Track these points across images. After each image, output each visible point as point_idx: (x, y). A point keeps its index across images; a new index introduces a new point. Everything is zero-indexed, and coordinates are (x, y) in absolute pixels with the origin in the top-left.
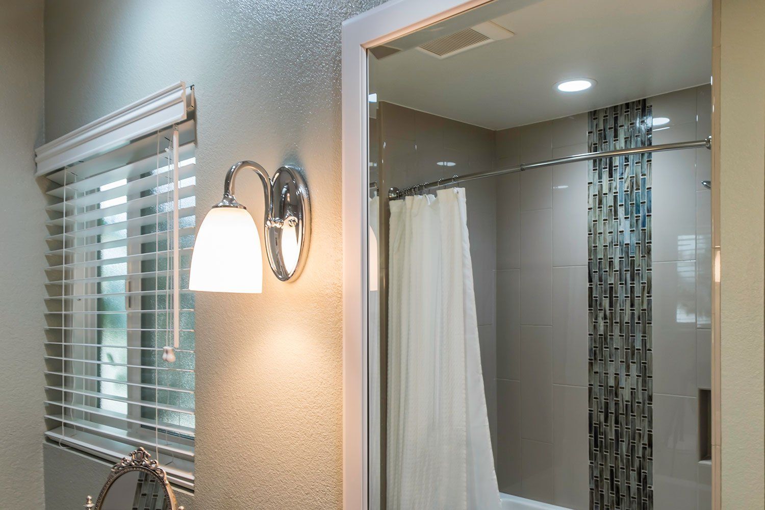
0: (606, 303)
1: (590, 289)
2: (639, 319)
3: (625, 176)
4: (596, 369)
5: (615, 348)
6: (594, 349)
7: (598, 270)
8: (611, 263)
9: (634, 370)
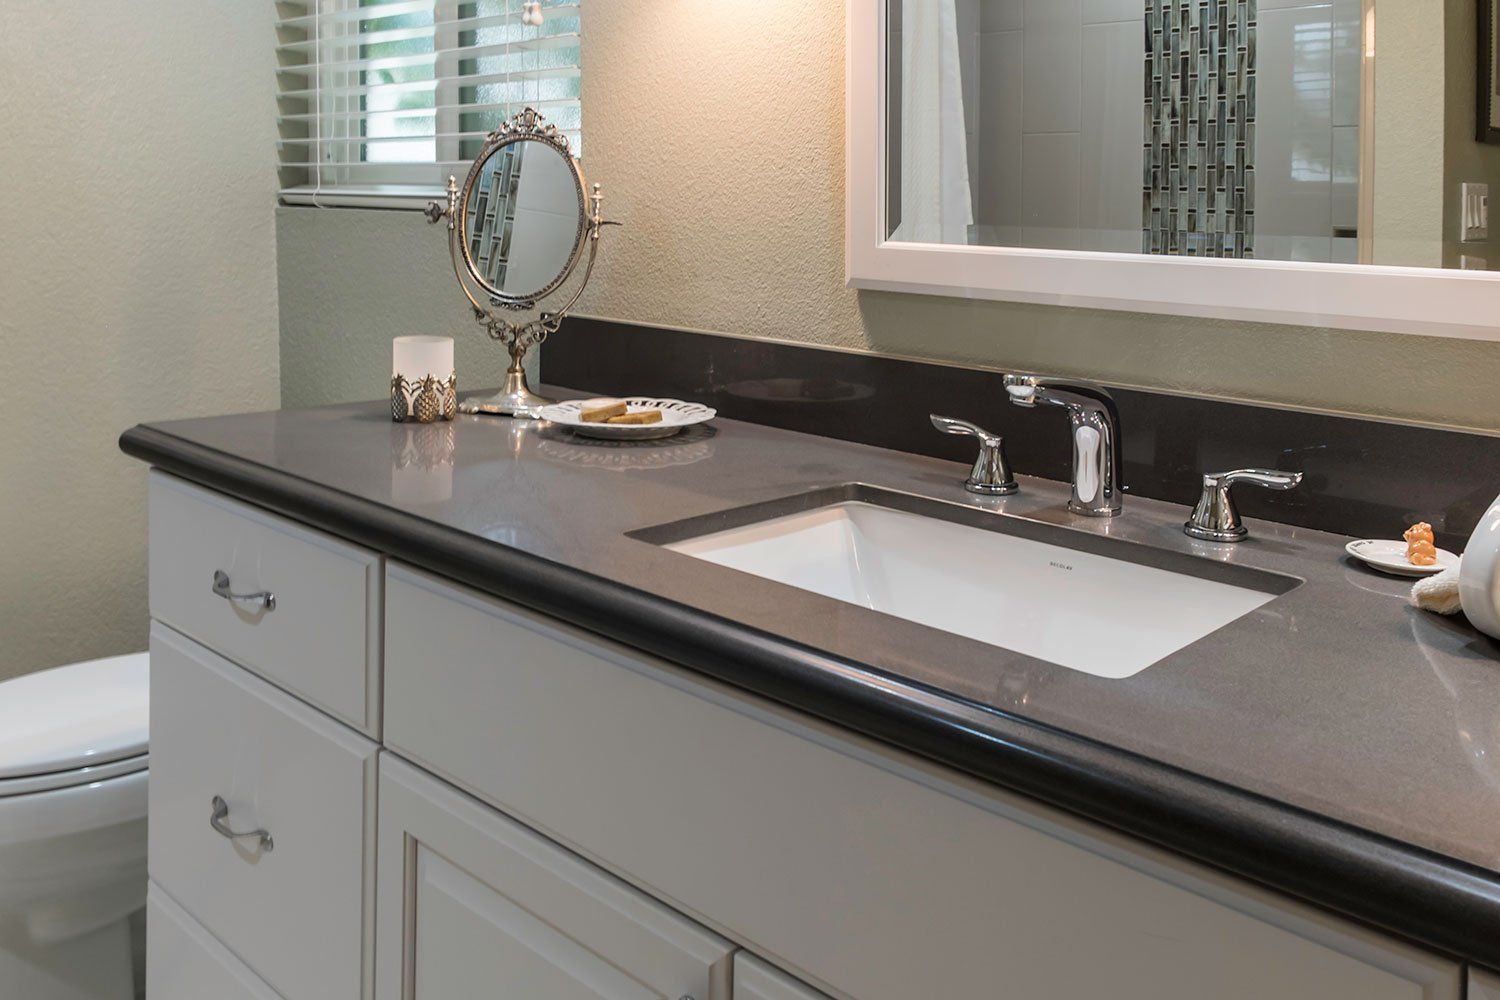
0: (1176, 87)
1: (1149, 64)
2: (1233, 114)
4: (1156, 203)
5: (1191, 167)
6: (1153, 170)
7: (1161, 29)
8: (1185, 15)
9: (1222, 202)
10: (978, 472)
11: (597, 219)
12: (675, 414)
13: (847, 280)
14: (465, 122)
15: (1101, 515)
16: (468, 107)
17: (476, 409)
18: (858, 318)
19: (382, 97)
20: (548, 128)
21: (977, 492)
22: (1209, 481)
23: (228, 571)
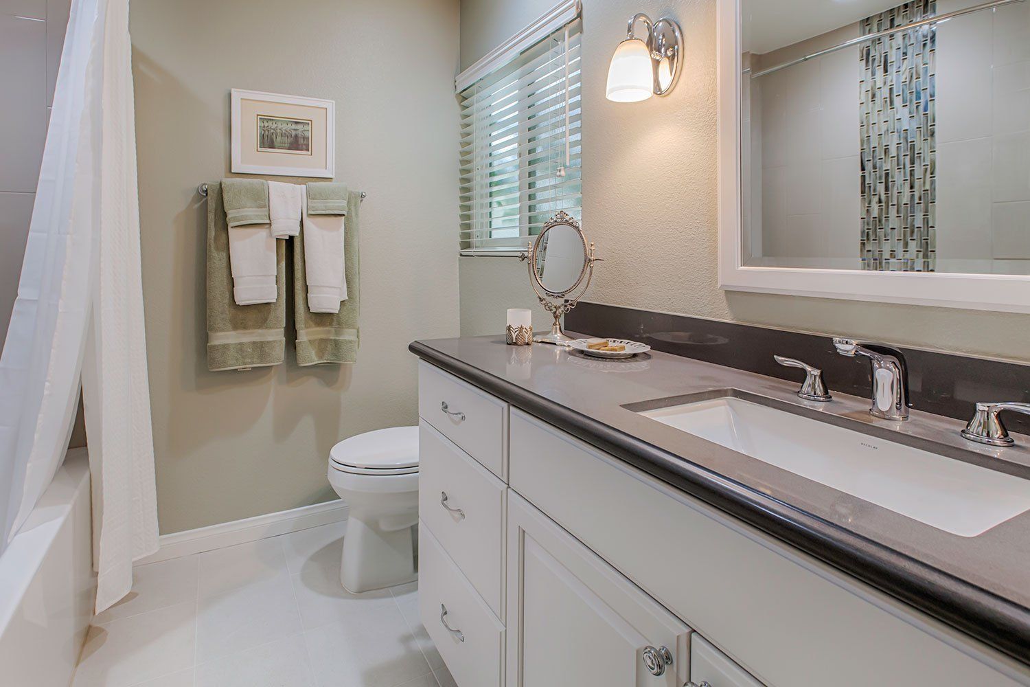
0: (881, 188)
1: (863, 177)
2: (920, 199)
3: (902, 69)
4: (868, 247)
5: (892, 229)
6: (867, 231)
7: (871, 159)
8: (886, 151)
9: (913, 246)
10: (806, 388)
11: (592, 258)
12: (630, 347)
13: (719, 286)
14: (530, 220)
15: (894, 420)
16: (532, 214)
17: (540, 341)
18: (725, 304)
19: (497, 212)
20: (570, 219)
21: (805, 398)
22: (981, 407)
23: (447, 402)
